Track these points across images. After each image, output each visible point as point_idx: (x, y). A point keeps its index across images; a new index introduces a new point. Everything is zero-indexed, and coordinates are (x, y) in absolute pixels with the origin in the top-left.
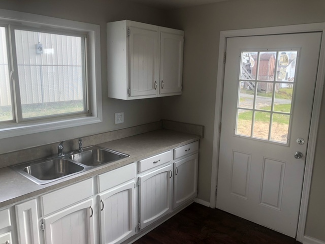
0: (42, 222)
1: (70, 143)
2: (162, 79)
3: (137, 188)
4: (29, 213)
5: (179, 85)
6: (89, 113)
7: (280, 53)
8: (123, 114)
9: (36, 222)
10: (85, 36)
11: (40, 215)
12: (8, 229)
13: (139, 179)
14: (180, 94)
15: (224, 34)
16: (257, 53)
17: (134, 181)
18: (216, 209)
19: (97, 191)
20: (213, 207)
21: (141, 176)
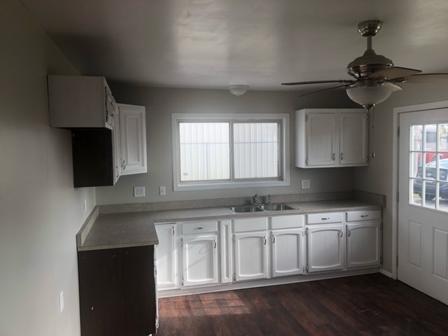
0: (234, 236)
1: (263, 198)
2: (342, 152)
3: (305, 236)
4: (227, 227)
5: (364, 157)
6: (280, 178)
7: (440, 125)
8: (309, 181)
9: (231, 235)
10: (280, 122)
11: (233, 232)
12: (216, 233)
13: (307, 229)
14: (367, 165)
15: (396, 110)
16: (422, 126)
17: (303, 230)
18: (398, 281)
19: (270, 228)
20: (394, 278)
21: (309, 227)
